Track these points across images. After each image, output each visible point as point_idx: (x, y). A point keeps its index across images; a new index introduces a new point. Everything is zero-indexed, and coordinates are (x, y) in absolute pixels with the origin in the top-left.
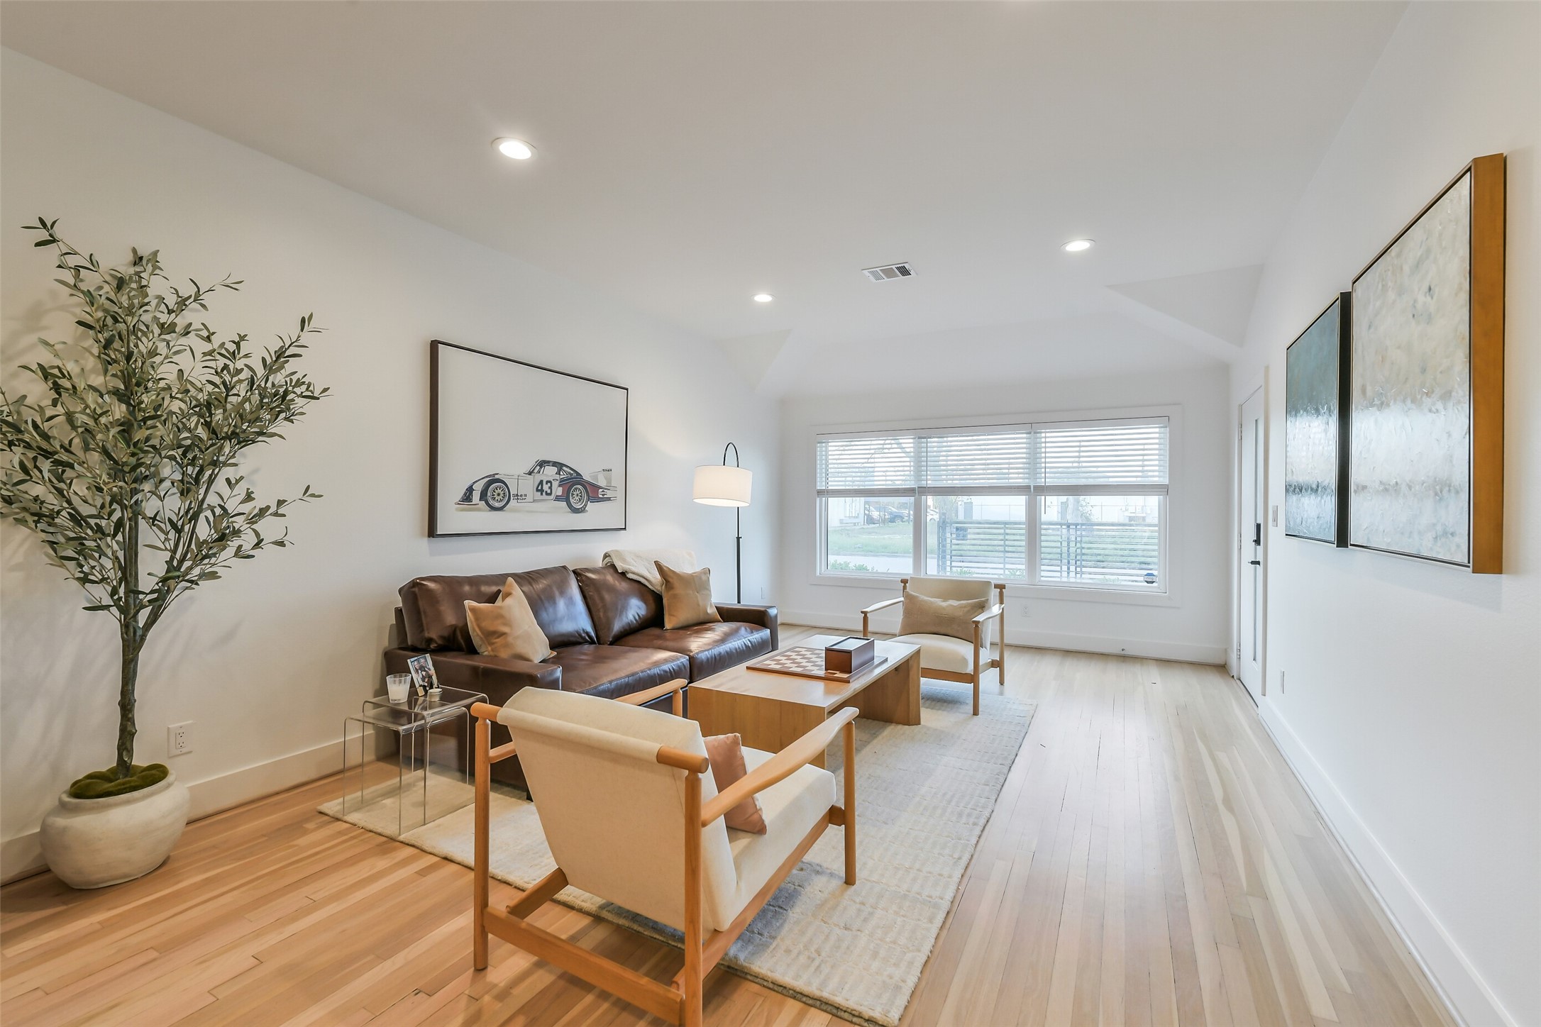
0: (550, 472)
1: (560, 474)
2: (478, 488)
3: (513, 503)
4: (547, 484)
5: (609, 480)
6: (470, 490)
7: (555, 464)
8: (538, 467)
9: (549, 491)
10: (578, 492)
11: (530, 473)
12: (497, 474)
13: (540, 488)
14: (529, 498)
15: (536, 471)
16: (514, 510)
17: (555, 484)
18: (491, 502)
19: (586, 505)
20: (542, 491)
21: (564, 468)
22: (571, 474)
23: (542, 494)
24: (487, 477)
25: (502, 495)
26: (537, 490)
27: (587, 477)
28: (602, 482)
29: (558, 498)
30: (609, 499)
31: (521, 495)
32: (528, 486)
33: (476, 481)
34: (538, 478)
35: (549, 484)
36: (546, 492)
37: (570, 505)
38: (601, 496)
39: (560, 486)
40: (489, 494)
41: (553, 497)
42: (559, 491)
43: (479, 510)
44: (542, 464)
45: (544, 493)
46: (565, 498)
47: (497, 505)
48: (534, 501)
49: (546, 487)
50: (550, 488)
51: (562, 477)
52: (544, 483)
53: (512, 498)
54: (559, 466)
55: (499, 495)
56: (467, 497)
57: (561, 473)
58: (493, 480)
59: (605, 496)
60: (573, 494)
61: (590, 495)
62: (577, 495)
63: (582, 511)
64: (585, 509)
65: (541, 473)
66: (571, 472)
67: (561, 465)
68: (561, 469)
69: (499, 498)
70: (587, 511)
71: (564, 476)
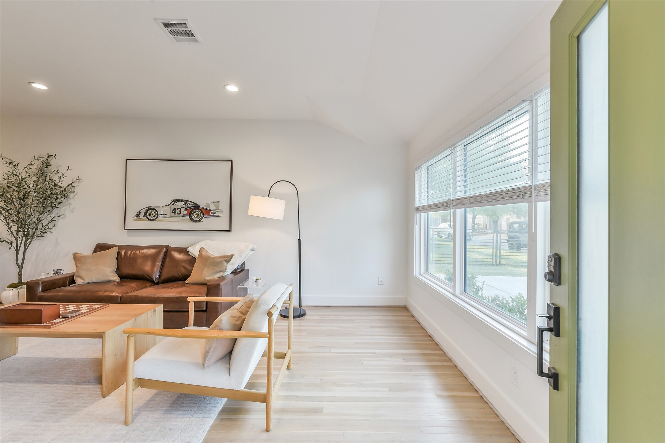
0: (180, 204)
1: (185, 205)
2: (143, 212)
3: (159, 218)
5: (218, 207)
6: (139, 212)
7: (182, 201)
9: (179, 213)
11: (169, 205)
12: (152, 206)
13: (174, 211)
14: (168, 216)
15: (172, 204)
16: (160, 221)
17: (183, 210)
18: (149, 217)
20: (175, 213)
21: (188, 202)
23: (175, 214)
24: (147, 207)
26: (172, 212)
27: (202, 205)
28: (212, 207)
29: (184, 216)
30: (218, 216)
31: (164, 215)
32: (168, 211)
33: (142, 209)
34: (173, 207)
35: (179, 210)
36: (177, 213)
37: (191, 219)
38: (212, 214)
39: (185, 210)
40: (148, 214)
41: (181, 215)
42: (185, 213)
43: (142, 220)
44: (175, 201)
46: (190, 215)
47: (152, 218)
48: (171, 217)
49: (177, 211)
50: (180, 211)
51: (186, 206)
52: (176, 209)
53: (159, 216)
54: (185, 201)
55: (153, 214)
56: (138, 215)
57: (186, 204)
58: (150, 209)
59: (215, 214)
60: (193, 214)
61: (204, 214)
62: (196, 214)
63: (200, 221)
64: (201, 220)
65: (175, 205)
66: (193, 204)
67: (186, 201)
68: (186, 203)
69: (153, 216)
70: (203, 222)
71: (187, 205)
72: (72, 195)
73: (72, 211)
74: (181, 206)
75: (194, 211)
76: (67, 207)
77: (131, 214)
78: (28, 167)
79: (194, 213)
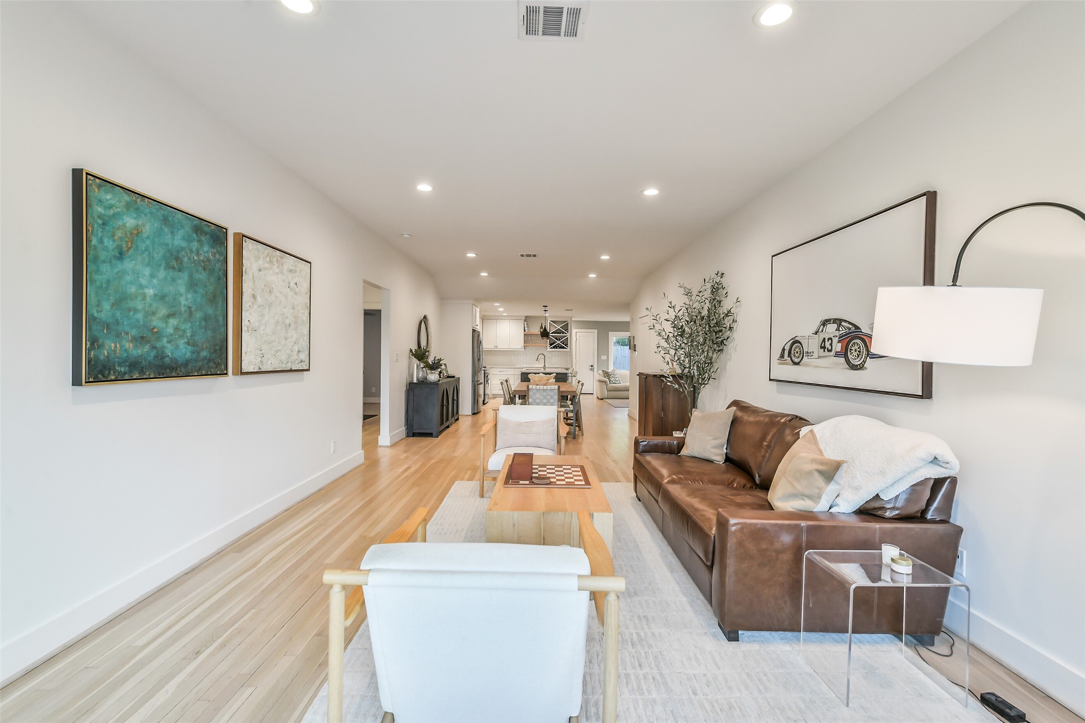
0: (831, 328)
1: (839, 330)
2: (787, 348)
3: (805, 358)
4: (828, 341)
6: (784, 350)
7: (835, 321)
8: (822, 326)
9: (830, 348)
10: (856, 347)
11: (816, 333)
12: (796, 337)
13: (823, 345)
14: (816, 355)
15: (820, 330)
16: (806, 365)
17: (835, 340)
18: (793, 358)
19: (864, 362)
20: (824, 348)
21: (843, 323)
22: (850, 329)
23: (824, 351)
24: (791, 339)
25: (799, 353)
26: (821, 347)
27: (866, 329)
29: (837, 355)
31: (810, 353)
32: (812, 345)
33: (786, 344)
34: (822, 337)
35: (830, 341)
36: (828, 348)
37: (848, 361)
39: (839, 342)
40: (792, 352)
41: (833, 353)
42: (838, 347)
43: (787, 364)
44: (825, 323)
45: (826, 350)
46: (844, 354)
47: (797, 360)
48: (819, 357)
49: (827, 345)
50: (831, 345)
51: (841, 333)
52: (826, 340)
53: (805, 355)
54: (838, 322)
55: (797, 352)
56: (782, 356)
57: (841, 329)
58: (795, 342)
60: (851, 350)
61: (869, 349)
62: (856, 350)
63: (860, 367)
64: (863, 365)
65: (824, 331)
66: (850, 326)
67: (841, 320)
68: (840, 325)
69: (797, 355)
70: (866, 368)
71: (842, 331)
72: (735, 325)
73: (735, 350)
74: (832, 333)
75: (851, 343)
76: (732, 344)
77: (777, 353)
78: (700, 295)
79: (852, 348)
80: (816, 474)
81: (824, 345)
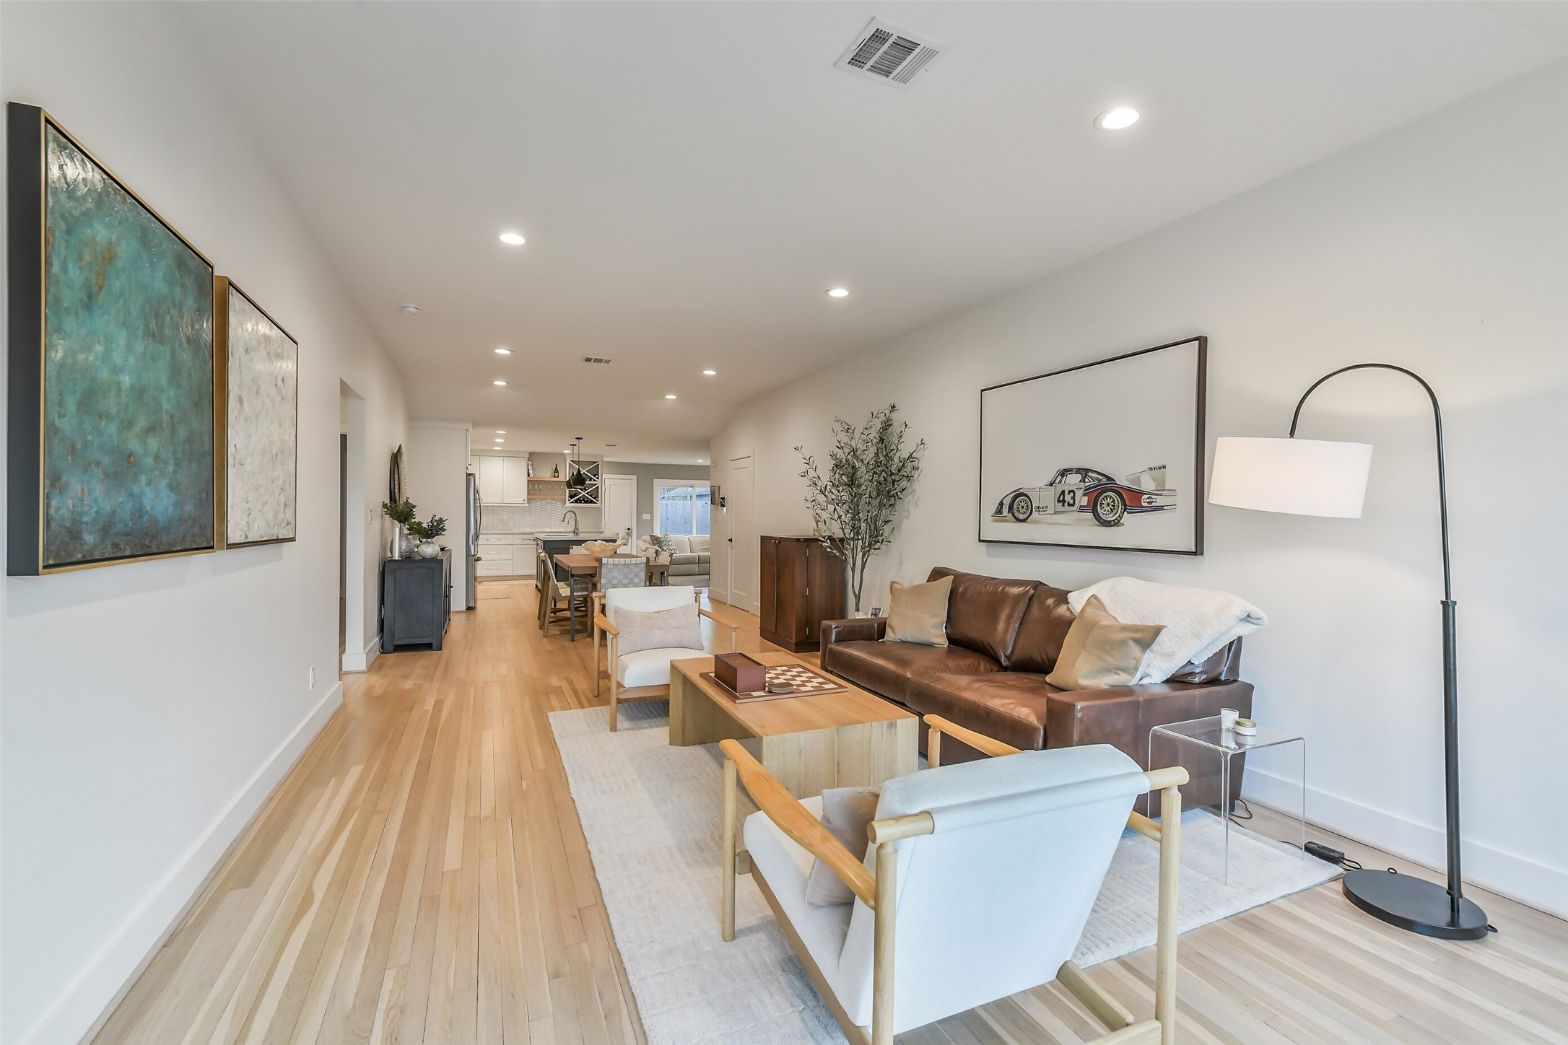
0: (1073, 480)
1: (1084, 482)
2: (1007, 502)
3: (1035, 515)
4: (1069, 494)
5: (1161, 483)
6: (1001, 504)
7: (1078, 471)
8: (1060, 477)
9: (1071, 502)
10: (1109, 501)
11: (1051, 485)
12: (1022, 489)
13: (1061, 499)
14: (1050, 510)
15: (1057, 481)
16: (1036, 522)
17: (1079, 494)
18: (1017, 514)
19: (1121, 517)
20: (1064, 501)
21: (1090, 474)
22: (1100, 480)
23: (1063, 505)
24: (1013, 492)
25: (1025, 508)
26: (1059, 501)
27: (1122, 481)
28: (1147, 484)
29: (1082, 509)
30: (1161, 508)
31: (1043, 508)
32: (1049, 498)
33: (1006, 497)
34: (1060, 488)
35: (1072, 494)
36: (1068, 502)
37: (1097, 517)
38: (1146, 505)
39: (1084, 495)
40: (1015, 507)
41: (1075, 508)
42: (1083, 501)
43: (1006, 521)
44: (1063, 473)
45: (1066, 504)
46: (1093, 508)
47: (1021, 517)
48: (1055, 513)
49: (1068, 498)
50: (1073, 498)
51: (1087, 484)
52: (1066, 493)
53: (1034, 510)
54: (1084, 472)
55: (1023, 507)
56: (999, 511)
57: (1087, 480)
58: (1019, 495)
59: (1153, 504)
60: (1102, 504)
61: (1127, 504)
62: (1108, 505)
63: (1116, 523)
64: (1119, 521)
65: (1063, 482)
66: (1101, 477)
67: (1087, 471)
68: (1086, 475)
69: (1022, 510)
70: (1123, 524)
71: (1089, 483)
72: (916, 474)
73: (917, 505)
74: (1074, 485)
75: (1102, 496)
76: (911, 497)
77: (990, 508)
78: (866, 432)
79: (1104, 502)
80: (1131, 643)
81: (1064, 498)
